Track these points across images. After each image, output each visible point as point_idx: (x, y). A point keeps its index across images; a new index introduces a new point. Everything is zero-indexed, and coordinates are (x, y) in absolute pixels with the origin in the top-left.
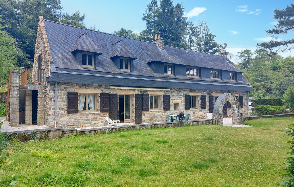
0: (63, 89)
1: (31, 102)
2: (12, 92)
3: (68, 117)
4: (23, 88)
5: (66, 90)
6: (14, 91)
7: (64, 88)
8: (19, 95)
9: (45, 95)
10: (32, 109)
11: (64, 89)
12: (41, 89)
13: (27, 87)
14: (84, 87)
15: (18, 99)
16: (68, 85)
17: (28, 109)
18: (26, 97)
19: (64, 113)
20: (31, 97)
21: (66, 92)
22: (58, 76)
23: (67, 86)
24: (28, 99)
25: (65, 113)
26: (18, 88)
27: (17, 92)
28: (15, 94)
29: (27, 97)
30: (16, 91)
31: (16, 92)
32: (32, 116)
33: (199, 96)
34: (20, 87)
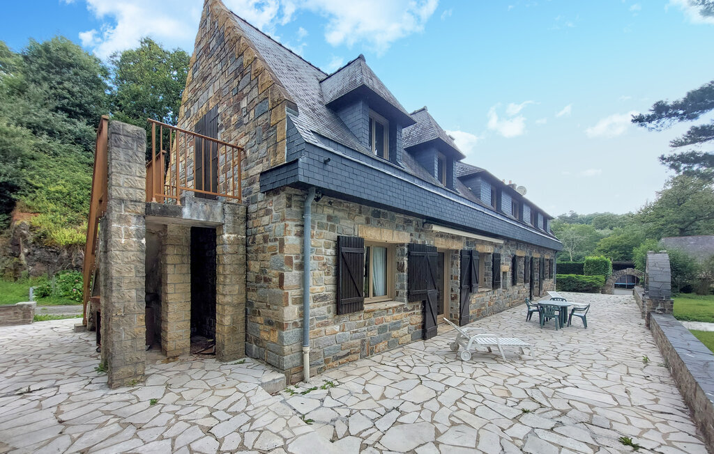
0: (325, 221)
1: (187, 269)
2: (115, 225)
3: (337, 328)
4: (164, 211)
5: (332, 228)
6: (121, 219)
7: (330, 218)
8: (144, 241)
9: (247, 246)
10: (189, 295)
11: (329, 223)
12: (234, 222)
13: (181, 209)
14: (376, 222)
15: (143, 257)
16: (339, 210)
17: (175, 296)
18: (167, 252)
19: (327, 314)
20: (187, 251)
21: (334, 235)
22: (326, 162)
23: (337, 213)
24: (177, 260)
25: (329, 312)
26: (141, 209)
27: (134, 226)
28: (129, 236)
29: (170, 251)
30: (134, 220)
31: (133, 228)
32: (192, 321)
33: (521, 257)
34: (148, 206)
